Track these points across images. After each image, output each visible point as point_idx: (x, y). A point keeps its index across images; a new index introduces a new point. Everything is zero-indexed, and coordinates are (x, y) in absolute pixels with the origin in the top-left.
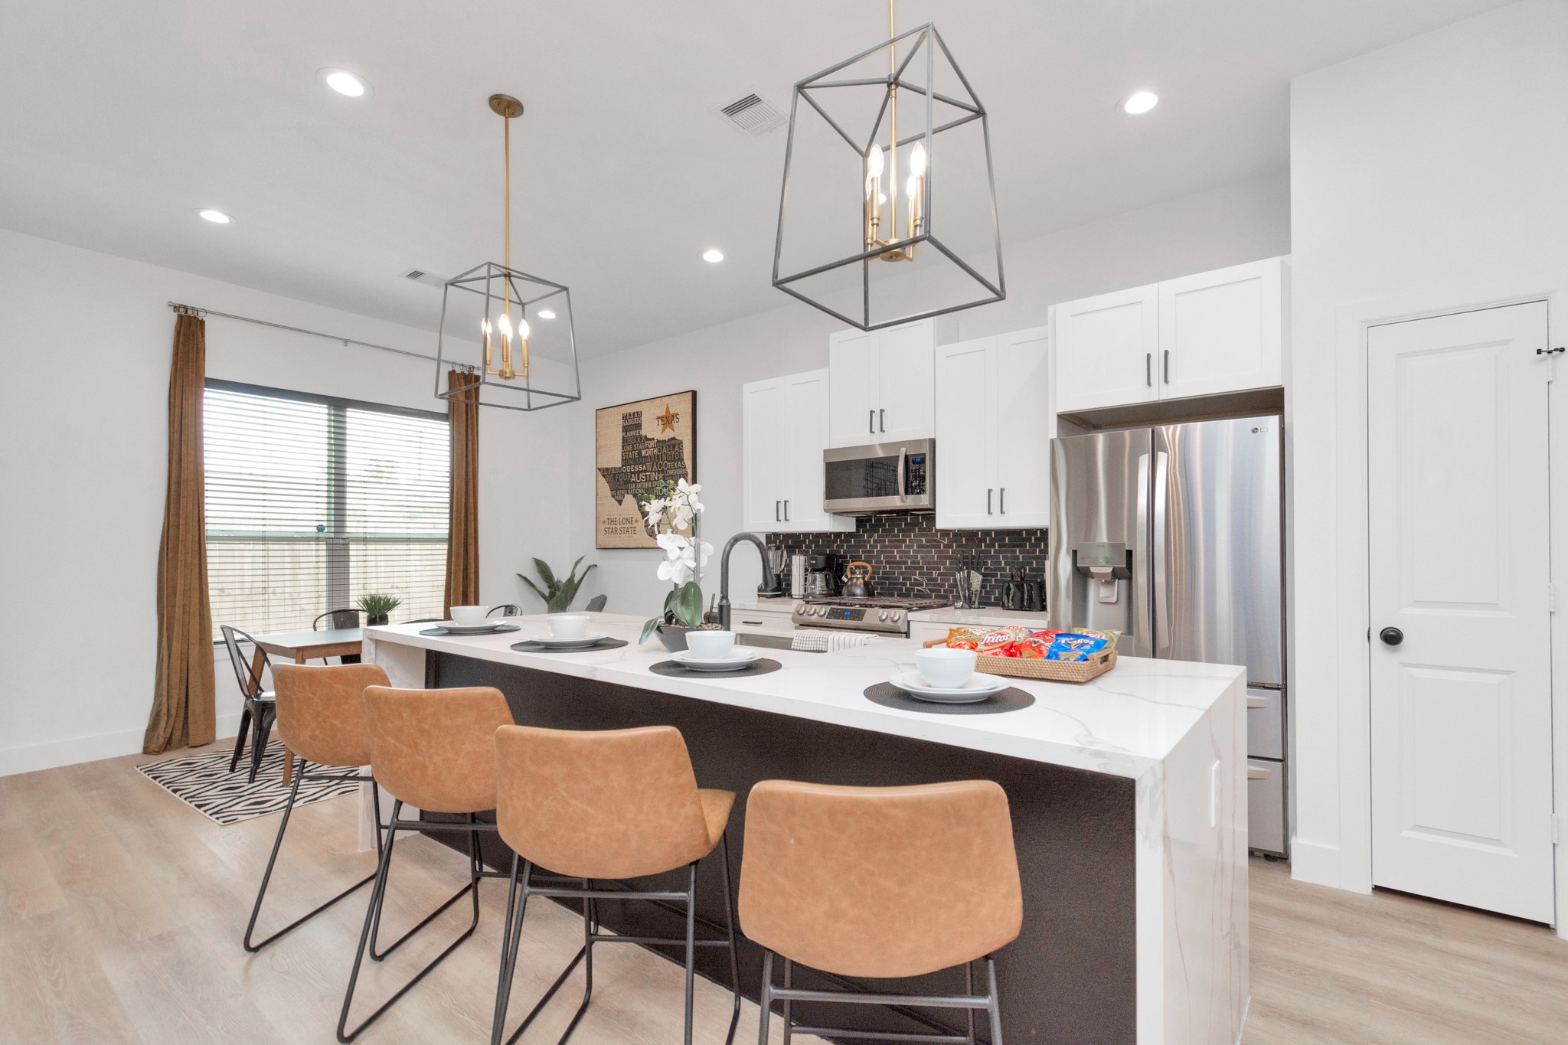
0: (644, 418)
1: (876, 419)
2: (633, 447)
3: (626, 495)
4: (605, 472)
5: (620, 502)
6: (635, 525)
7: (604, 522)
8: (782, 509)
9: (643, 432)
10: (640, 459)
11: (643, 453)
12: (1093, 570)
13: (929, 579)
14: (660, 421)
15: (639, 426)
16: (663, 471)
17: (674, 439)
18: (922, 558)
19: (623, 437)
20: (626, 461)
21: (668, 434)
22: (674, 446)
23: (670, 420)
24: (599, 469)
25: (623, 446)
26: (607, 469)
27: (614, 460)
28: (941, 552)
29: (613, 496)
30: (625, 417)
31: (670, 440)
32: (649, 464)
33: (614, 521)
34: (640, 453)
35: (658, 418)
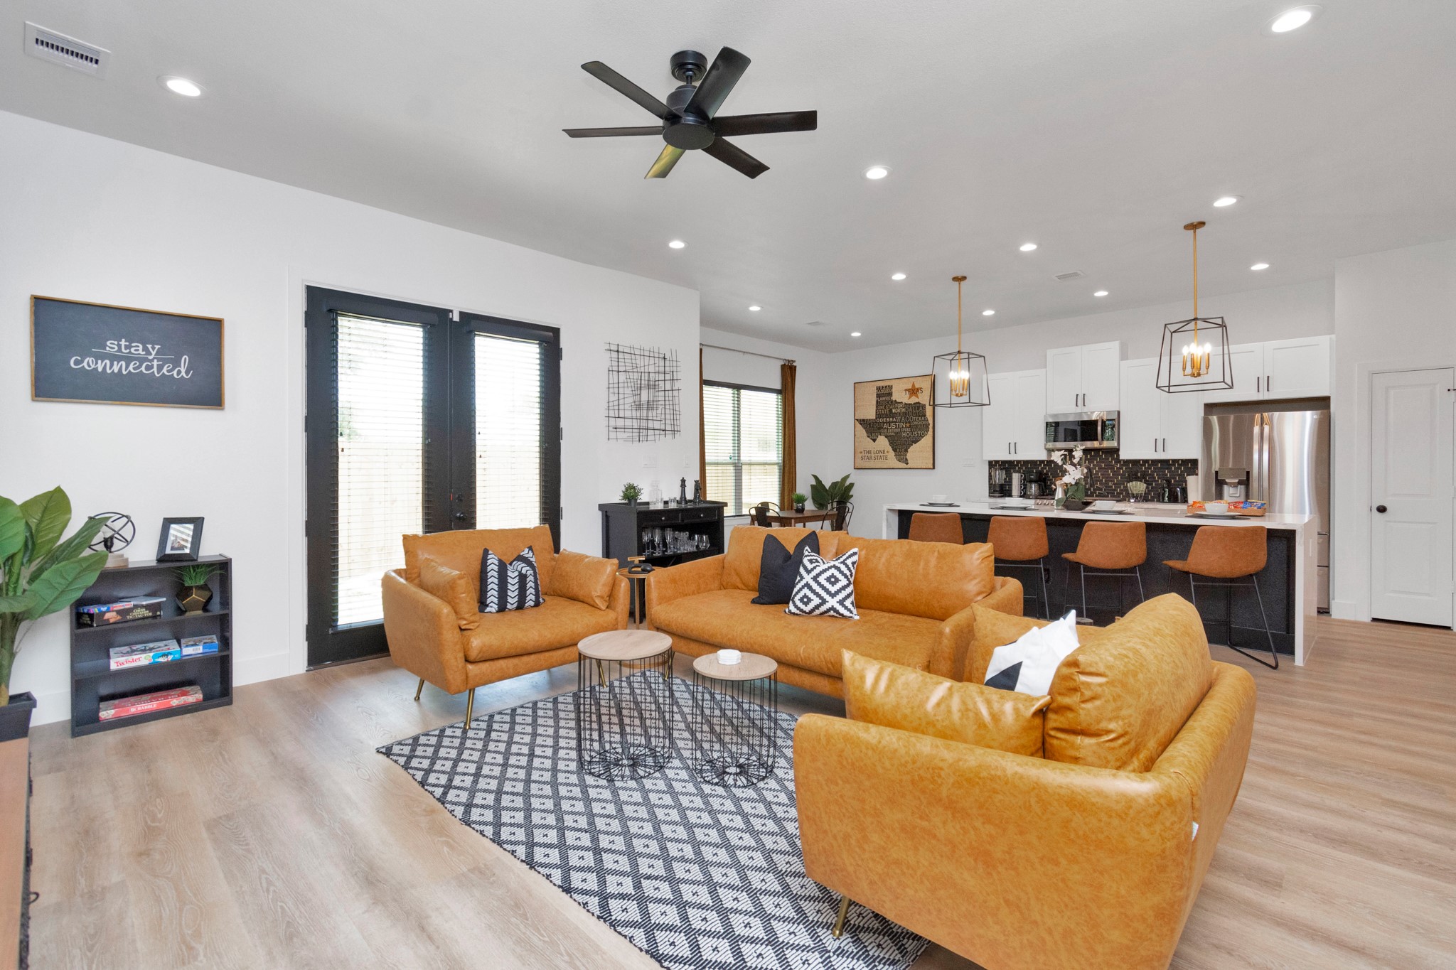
0: (893, 390)
1: (1081, 399)
2: (885, 407)
3: (879, 436)
4: (863, 422)
5: (874, 440)
6: (887, 454)
7: (861, 453)
8: (1012, 447)
9: (894, 398)
10: (891, 414)
11: (894, 411)
12: (1227, 480)
13: (1106, 487)
14: (907, 392)
15: (890, 394)
16: (909, 422)
17: (919, 403)
18: (1101, 474)
19: (877, 401)
20: (879, 415)
21: (914, 400)
22: (919, 407)
23: (915, 391)
24: (857, 420)
25: (877, 407)
26: (864, 420)
27: (870, 414)
28: (1115, 471)
29: (868, 437)
30: (878, 389)
31: (914, 404)
32: (899, 418)
33: (869, 452)
34: (891, 410)
35: (906, 390)
